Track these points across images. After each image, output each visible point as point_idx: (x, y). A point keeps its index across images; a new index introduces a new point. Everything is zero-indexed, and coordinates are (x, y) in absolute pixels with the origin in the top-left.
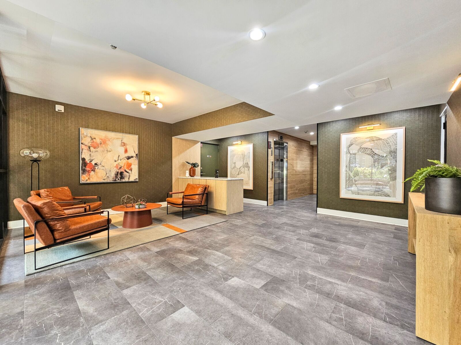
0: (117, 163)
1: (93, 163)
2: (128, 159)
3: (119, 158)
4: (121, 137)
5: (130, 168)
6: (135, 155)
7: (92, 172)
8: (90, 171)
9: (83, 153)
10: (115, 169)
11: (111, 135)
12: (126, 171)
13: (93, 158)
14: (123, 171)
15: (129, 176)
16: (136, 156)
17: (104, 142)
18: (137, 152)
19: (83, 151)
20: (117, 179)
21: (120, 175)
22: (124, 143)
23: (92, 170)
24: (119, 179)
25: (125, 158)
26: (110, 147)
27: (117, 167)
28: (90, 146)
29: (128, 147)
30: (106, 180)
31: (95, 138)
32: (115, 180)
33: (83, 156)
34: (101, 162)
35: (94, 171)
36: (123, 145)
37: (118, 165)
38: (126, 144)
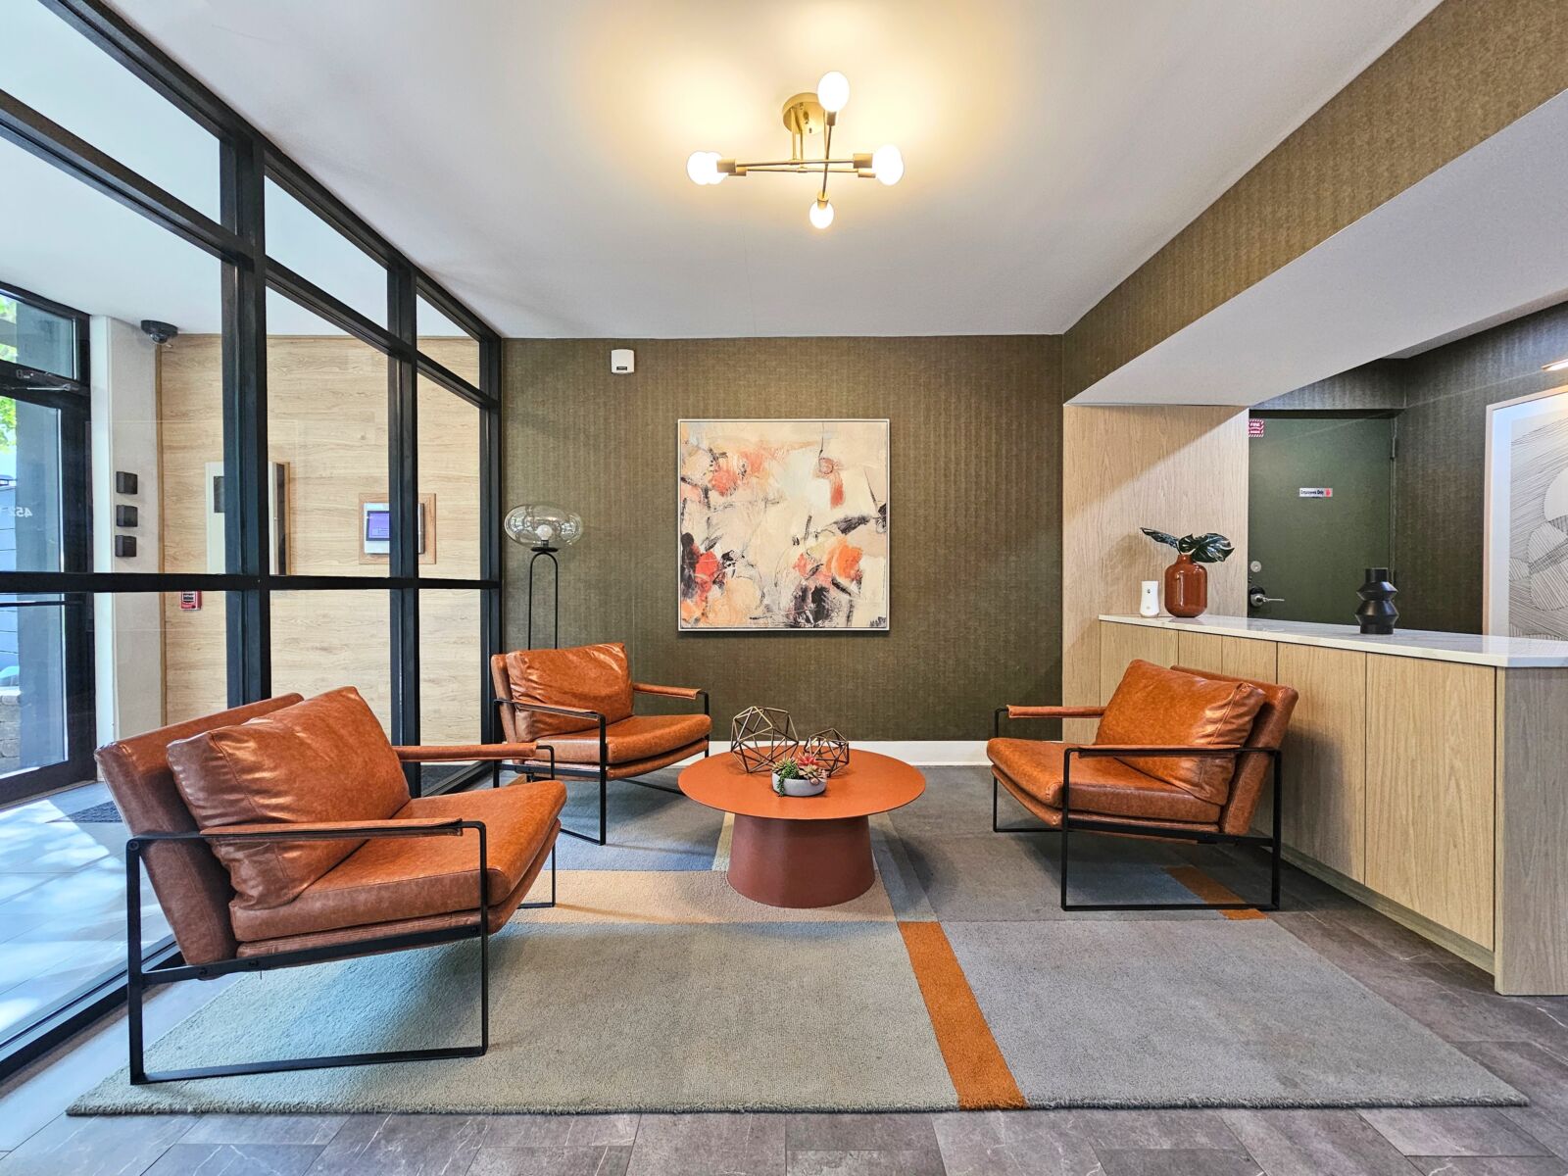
0: (801, 549)
1: (718, 552)
2: (845, 531)
3: (812, 529)
4: (818, 438)
5: (853, 572)
6: (872, 511)
7: (716, 587)
8: (706, 583)
9: (686, 516)
10: (795, 574)
11: (780, 431)
12: (837, 585)
13: (718, 534)
14: (827, 584)
15: (851, 606)
16: (878, 515)
17: (753, 466)
18: (884, 498)
19: (686, 510)
20: (802, 621)
21: (813, 602)
22: (828, 460)
23: (714, 582)
24: (808, 620)
25: (835, 528)
26: (776, 485)
27: (800, 566)
28: (710, 486)
29: (846, 477)
30: (761, 621)
31: (724, 454)
32: (796, 624)
33: (685, 527)
34: (746, 547)
35: (721, 584)
36: (824, 469)
37: (806, 556)
38: (839, 464)
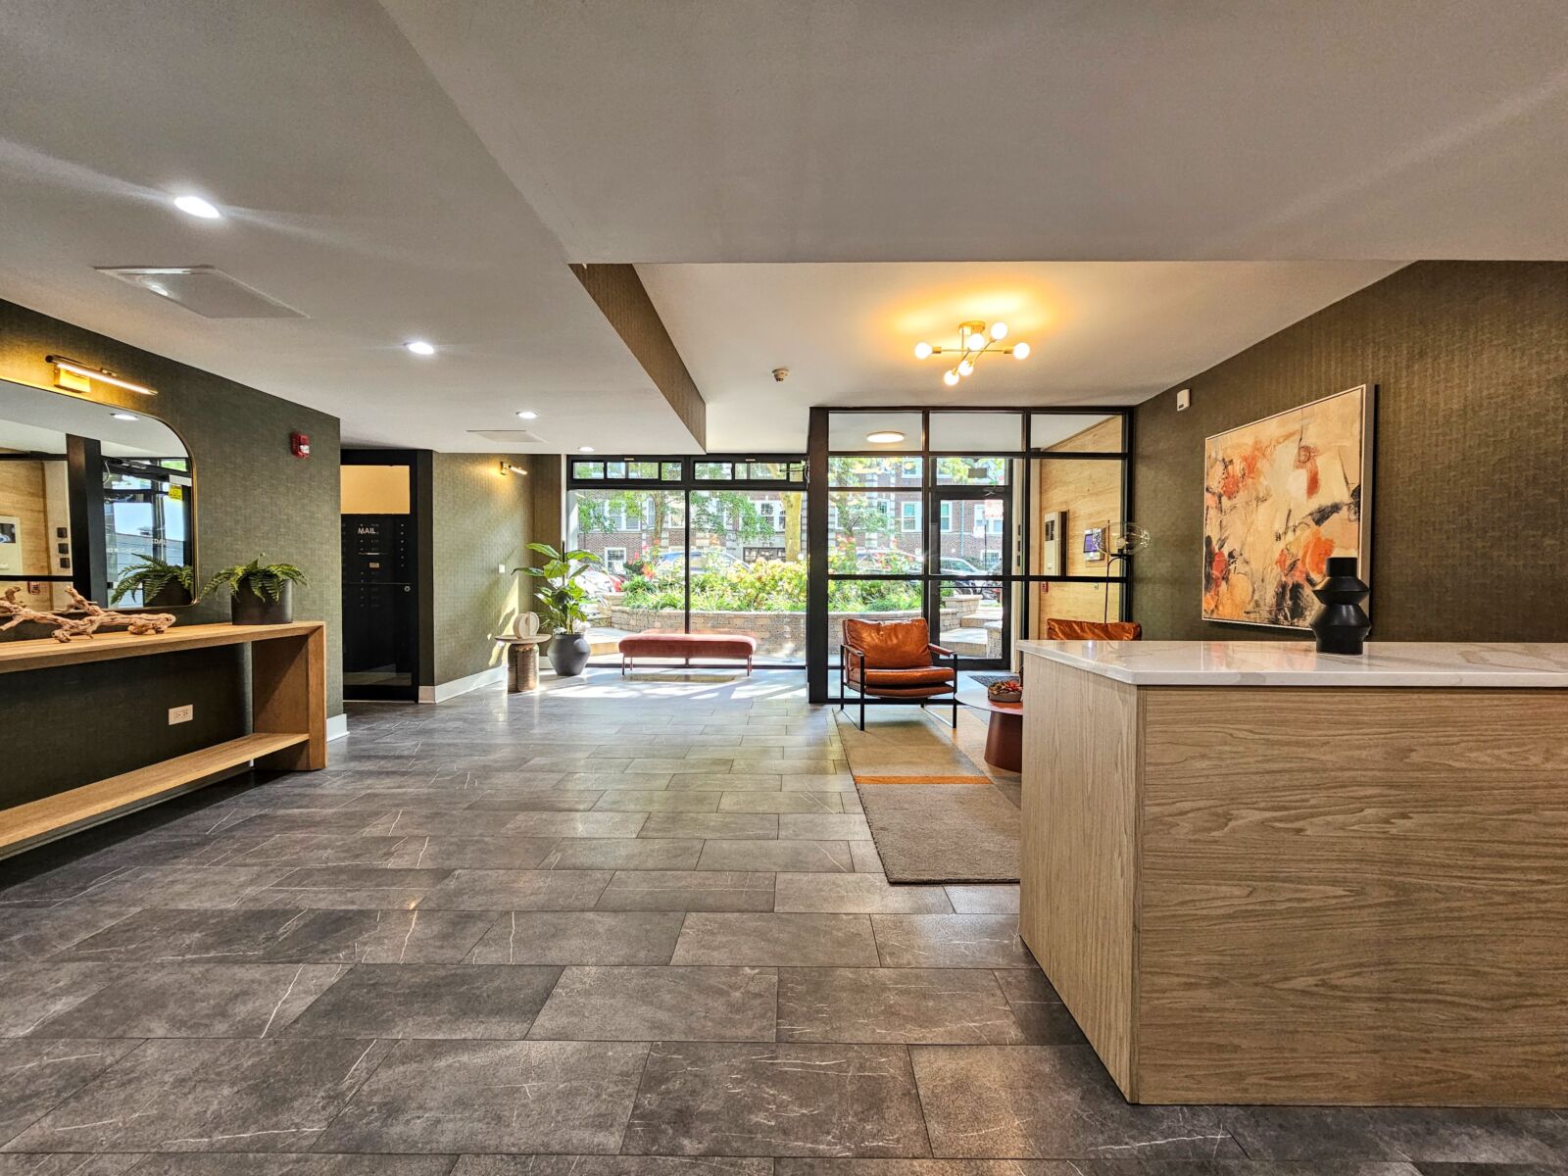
0: (1281, 545)
1: (1226, 551)
2: (1318, 522)
3: (1291, 524)
4: (1298, 428)
5: (1325, 568)
6: (1343, 495)
7: (1224, 583)
8: (1218, 578)
9: (1208, 521)
10: (1277, 569)
11: (1270, 428)
12: (1310, 582)
13: (1226, 534)
14: (1301, 580)
16: (1351, 500)
17: (1251, 468)
18: (1358, 479)
19: (1208, 516)
20: (1281, 617)
21: (1291, 599)
22: (1307, 449)
23: (1223, 578)
24: (1286, 618)
25: (1310, 520)
26: (1265, 483)
27: (1280, 562)
28: (1222, 492)
29: (1321, 463)
30: (1252, 615)
31: (1232, 461)
32: (1277, 621)
33: (1207, 531)
34: (1243, 545)
35: (1227, 580)
36: (1303, 458)
37: (1286, 552)
38: (1316, 450)
